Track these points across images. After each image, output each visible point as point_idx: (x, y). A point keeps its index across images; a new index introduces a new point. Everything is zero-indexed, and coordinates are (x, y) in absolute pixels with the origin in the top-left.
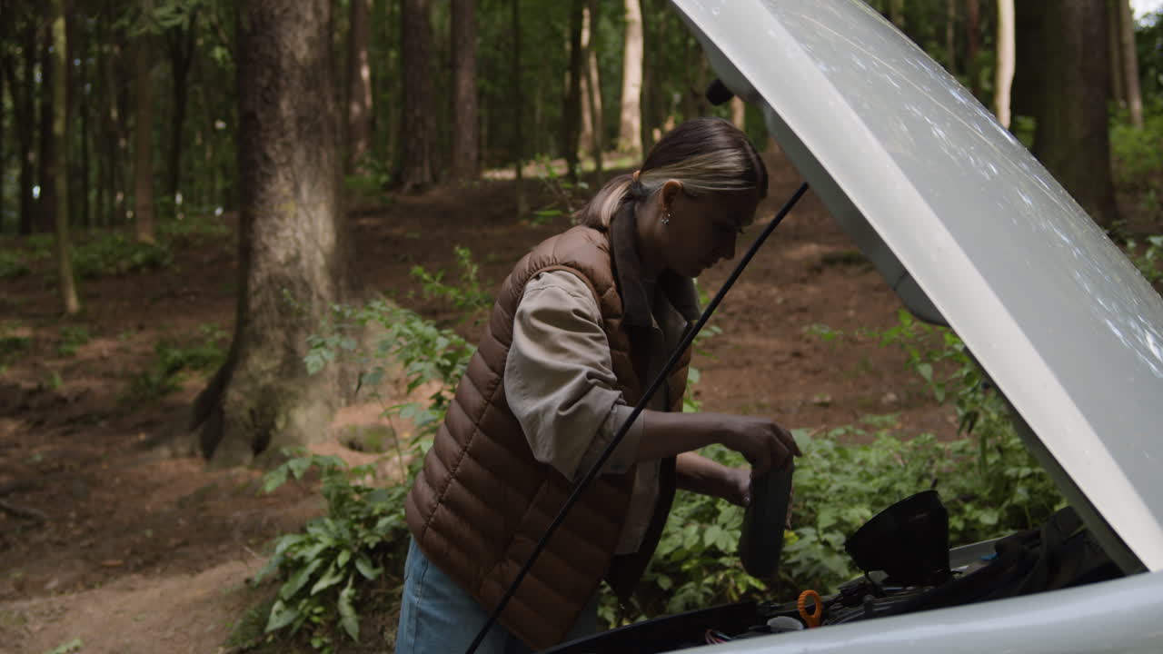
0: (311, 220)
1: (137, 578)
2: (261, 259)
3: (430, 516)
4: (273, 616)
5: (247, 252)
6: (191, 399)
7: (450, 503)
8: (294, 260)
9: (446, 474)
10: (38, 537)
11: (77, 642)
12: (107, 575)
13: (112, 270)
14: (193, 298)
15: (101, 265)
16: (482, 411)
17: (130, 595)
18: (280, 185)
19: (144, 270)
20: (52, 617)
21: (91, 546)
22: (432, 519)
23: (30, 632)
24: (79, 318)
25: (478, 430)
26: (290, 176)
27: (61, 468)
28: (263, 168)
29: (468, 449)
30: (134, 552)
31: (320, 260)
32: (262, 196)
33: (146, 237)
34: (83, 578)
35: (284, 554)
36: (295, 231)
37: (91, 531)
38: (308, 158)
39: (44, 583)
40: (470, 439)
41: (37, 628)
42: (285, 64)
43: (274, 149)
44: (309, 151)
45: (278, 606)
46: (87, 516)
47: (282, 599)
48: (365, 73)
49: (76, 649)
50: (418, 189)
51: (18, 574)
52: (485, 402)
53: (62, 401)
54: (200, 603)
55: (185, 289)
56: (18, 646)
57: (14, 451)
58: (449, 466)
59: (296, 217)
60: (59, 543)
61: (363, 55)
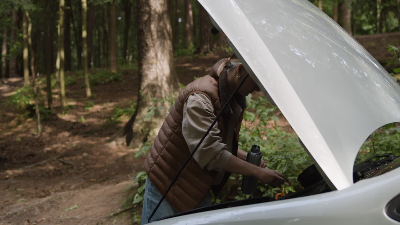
0: (161, 65)
1: (98, 185)
2: (145, 79)
3: (151, 168)
4: (135, 199)
5: (140, 76)
6: (123, 125)
7: (158, 164)
8: (156, 79)
9: (157, 154)
10: (71, 171)
11: (76, 206)
12: (90, 184)
13: (103, 82)
14: (128, 91)
15: (99, 80)
16: (171, 135)
17: (95, 191)
18: (151, 54)
19: (113, 82)
20: (70, 197)
21: (87, 174)
22: (152, 169)
23: (62, 203)
24: (91, 98)
25: (169, 141)
26: (154, 50)
27: (81, 148)
28: (146, 48)
29: (166, 147)
30: (100, 177)
31: (165, 79)
32: (145, 57)
33: (114, 71)
34: (82, 185)
35: (140, 178)
36: (156, 69)
37: (88, 169)
38: (161, 44)
39: (70, 186)
40: (166, 144)
41: (65, 201)
42: (152, 13)
43: (149, 41)
44: (161, 42)
45: (137, 195)
46: (87, 164)
47: (138, 193)
48: (191, 13)
49: (76, 208)
50: (205, 53)
51: (62, 183)
52: (172, 132)
53: (84, 126)
54: (115, 194)
55: (126, 89)
56: (58, 207)
57: (67, 143)
58: (159, 152)
59: (156, 64)
60: (77, 174)
61: (190, 6)
